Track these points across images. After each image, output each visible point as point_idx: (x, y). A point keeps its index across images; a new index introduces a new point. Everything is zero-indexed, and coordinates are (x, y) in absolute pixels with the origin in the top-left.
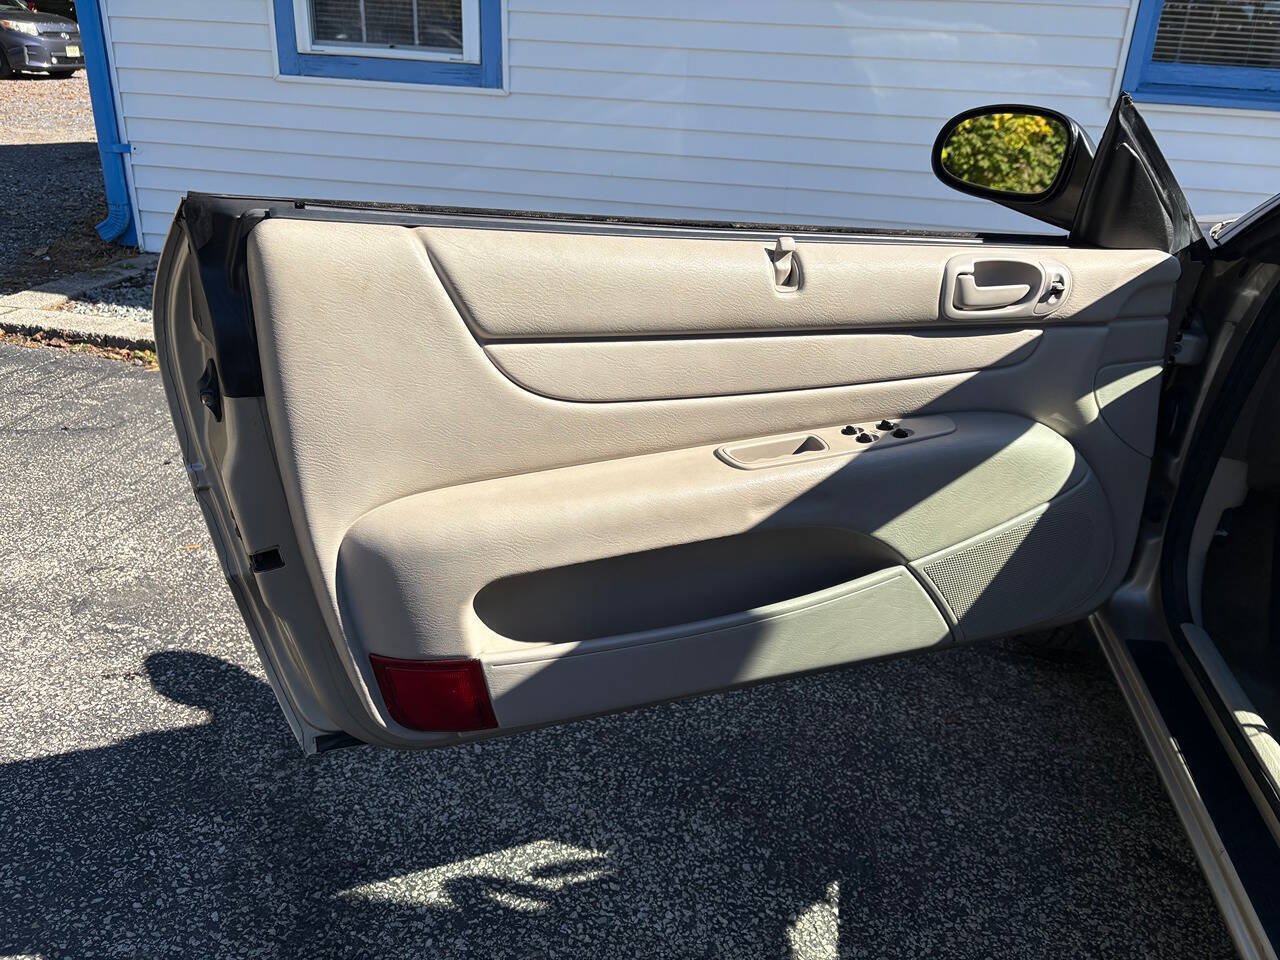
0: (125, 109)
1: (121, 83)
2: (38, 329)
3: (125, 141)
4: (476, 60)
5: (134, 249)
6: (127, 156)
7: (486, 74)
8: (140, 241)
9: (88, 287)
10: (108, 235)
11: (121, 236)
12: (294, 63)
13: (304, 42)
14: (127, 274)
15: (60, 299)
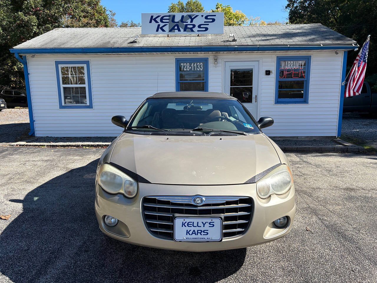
0: (34, 115)
1: (34, 112)
2: (25, 145)
3: (34, 120)
4: (89, 105)
5: (34, 136)
6: (34, 122)
7: (90, 107)
8: (35, 135)
9: (29, 141)
10: (30, 134)
11: (32, 135)
12: (61, 107)
13: (63, 104)
14: (35, 139)
15: (25, 142)
